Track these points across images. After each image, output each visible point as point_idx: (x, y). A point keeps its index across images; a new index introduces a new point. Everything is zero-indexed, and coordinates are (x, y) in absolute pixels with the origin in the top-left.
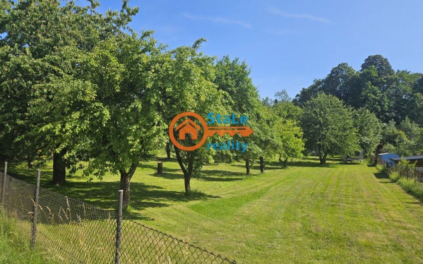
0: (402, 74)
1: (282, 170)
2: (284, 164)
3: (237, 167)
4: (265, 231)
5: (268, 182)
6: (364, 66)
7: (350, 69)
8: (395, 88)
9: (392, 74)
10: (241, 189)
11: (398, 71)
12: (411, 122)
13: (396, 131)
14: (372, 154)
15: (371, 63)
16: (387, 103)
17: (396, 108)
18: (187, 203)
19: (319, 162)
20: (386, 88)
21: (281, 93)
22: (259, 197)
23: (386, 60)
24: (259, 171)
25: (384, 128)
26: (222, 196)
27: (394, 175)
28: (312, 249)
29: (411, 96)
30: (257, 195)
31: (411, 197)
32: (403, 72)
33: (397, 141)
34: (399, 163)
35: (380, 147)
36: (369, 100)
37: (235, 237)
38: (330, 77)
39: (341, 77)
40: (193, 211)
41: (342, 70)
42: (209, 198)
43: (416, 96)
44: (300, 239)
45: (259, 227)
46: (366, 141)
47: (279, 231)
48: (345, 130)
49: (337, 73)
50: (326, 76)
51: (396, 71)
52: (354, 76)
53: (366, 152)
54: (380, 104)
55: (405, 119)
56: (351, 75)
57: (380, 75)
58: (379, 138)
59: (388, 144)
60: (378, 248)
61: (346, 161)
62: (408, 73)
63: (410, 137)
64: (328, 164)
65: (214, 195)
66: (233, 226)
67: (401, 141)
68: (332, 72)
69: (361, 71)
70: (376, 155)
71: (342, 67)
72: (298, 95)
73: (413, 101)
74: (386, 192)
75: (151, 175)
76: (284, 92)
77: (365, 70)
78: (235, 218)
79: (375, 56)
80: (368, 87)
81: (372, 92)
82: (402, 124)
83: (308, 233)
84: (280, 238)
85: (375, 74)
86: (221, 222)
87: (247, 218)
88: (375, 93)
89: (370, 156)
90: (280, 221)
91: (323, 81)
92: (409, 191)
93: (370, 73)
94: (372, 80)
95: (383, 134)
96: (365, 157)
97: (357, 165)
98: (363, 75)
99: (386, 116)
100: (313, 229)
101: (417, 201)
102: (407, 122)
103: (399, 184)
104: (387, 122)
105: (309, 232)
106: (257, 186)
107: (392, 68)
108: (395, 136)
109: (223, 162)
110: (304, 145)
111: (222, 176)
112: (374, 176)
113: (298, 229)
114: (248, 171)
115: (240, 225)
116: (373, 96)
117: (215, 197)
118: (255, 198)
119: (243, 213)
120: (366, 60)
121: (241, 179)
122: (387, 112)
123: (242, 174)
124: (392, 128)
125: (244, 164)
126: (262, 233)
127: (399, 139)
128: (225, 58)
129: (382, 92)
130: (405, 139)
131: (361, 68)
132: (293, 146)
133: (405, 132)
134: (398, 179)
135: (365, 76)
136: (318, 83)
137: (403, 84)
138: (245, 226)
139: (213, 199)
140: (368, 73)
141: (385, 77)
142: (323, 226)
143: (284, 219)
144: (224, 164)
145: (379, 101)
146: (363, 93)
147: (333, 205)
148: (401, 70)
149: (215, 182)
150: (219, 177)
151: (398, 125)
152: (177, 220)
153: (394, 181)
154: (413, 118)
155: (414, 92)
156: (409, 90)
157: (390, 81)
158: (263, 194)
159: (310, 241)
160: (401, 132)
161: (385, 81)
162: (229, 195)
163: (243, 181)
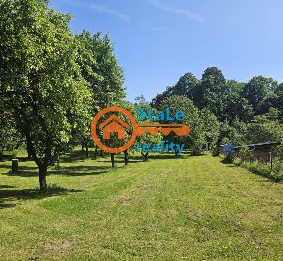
0: (232, 83)
1: (144, 162)
2: (146, 158)
3: (103, 162)
4: (137, 224)
5: (132, 173)
6: (204, 76)
7: (193, 79)
8: (227, 94)
9: (225, 83)
10: (106, 180)
11: (229, 81)
12: (240, 121)
13: (229, 128)
14: (214, 146)
15: (209, 74)
16: (222, 106)
17: (228, 110)
18: (39, 201)
19: (175, 154)
20: (221, 94)
21: (140, 98)
22: (125, 187)
23: (220, 71)
24: (124, 165)
25: (221, 126)
26: (85, 189)
27: (237, 160)
28: (199, 241)
29: (239, 100)
30: (124, 185)
31: (259, 176)
32: (232, 81)
33: (231, 135)
34: (241, 150)
35: (219, 141)
36: (209, 104)
37: (99, 238)
38: (179, 85)
39: (188, 85)
40: (45, 210)
41: (188, 79)
42: (70, 193)
43: (242, 100)
44: (181, 230)
45: (130, 219)
46: (210, 136)
47: (154, 222)
48: (195, 125)
49: (184, 81)
50: (176, 84)
51: (227, 81)
52: (197, 84)
53: (209, 145)
54: (217, 107)
55: (235, 118)
56: (195, 83)
57: (216, 83)
58: (217, 133)
59: (225, 138)
60: (269, 229)
61: (196, 153)
62: (236, 82)
63: (239, 132)
64: (182, 156)
65: (76, 188)
66: (97, 222)
67: (234, 135)
68: (181, 80)
69: (202, 80)
70: (218, 146)
71: (188, 76)
72: (154, 100)
73: (241, 104)
74: (237, 174)
75: (4, 174)
76: (142, 97)
77: (205, 79)
78: (99, 212)
79: (212, 68)
80: (208, 92)
81: (211, 96)
82: (233, 122)
83: (187, 221)
84: (157, 232)
85: (213, 83)
86: (80, 220)
87: (113, 211)
88: (213, 98)
89: (212, 148)
90: (152, 210)
91: (174, 88)
92: (255, 172)
93: (209, 81)
94: (210, 88)
95: (220, 131)
96: (209, 149)
97: (204, 156)
98: (204, 83)
99: (221, 116)
100: (190, 215)
101: (266, 179)
102: (237, 121)
103: (243, 167)
104: (223, 121)
105: (188, 219)
106: (122, 177)
107: (225, 78)
108: (229, 132)
109: (88, 158)
110: (162, 138)
111: (87, 171)
112: (220, 163)
113: (175, 217)
114: (113, 165)
115: (105, 221)
116: (211, 100)
117: (76, 191)
118: (122, 188)
119: (109, 205)
120: (205, 71)
121: (106, 172)
122: (222, 113)
123: (107, 168)
124: (226, 126)
125: (110, 159)
126: (133, 227)
127: (232, 134)
128: (85, 33)
129: (218, 97)
130: (236, 134)
131: (202, 78)
132: (153, 140)
133: (236, 128)
134: (242, 163)
135: (205, 84)
136: (170, 89)
137: (232, 90)
138: (112, 221)
139: (74, 193)
140: (208, 82)
141: (220, 85)
142: (200, 211)
143: (156, 207)
144: (90, 159)
145: (216, 104)
146: (205, 98)
147: (199, 189)
148: (231, 80)
149: (79, 177)
150: (84, 172)
151: (230, 123)
152: (17, 225)
153: (238, 165)
154: (241, 118)
155: (240, 98)
156: (237, 95)
157: (223, 89)
158: (130, 184)
159: (193, 230)
160: (233, 128)
161: (220, 88)
162: (93, 188)
163: (108, 173)
